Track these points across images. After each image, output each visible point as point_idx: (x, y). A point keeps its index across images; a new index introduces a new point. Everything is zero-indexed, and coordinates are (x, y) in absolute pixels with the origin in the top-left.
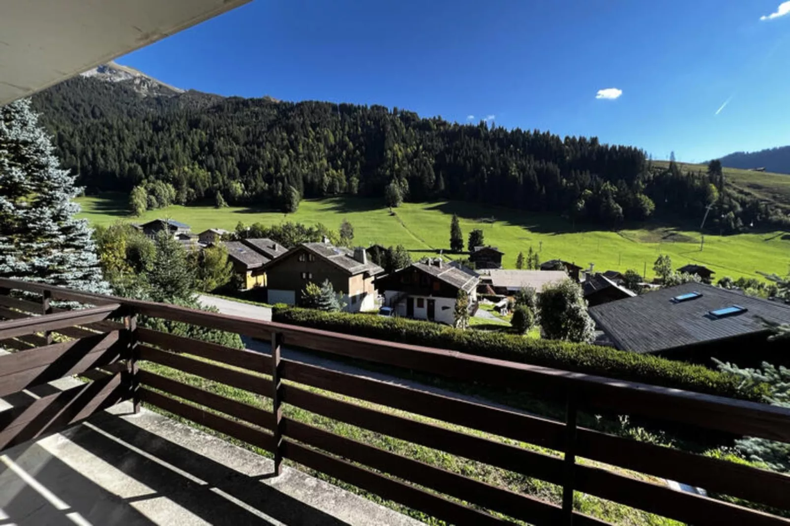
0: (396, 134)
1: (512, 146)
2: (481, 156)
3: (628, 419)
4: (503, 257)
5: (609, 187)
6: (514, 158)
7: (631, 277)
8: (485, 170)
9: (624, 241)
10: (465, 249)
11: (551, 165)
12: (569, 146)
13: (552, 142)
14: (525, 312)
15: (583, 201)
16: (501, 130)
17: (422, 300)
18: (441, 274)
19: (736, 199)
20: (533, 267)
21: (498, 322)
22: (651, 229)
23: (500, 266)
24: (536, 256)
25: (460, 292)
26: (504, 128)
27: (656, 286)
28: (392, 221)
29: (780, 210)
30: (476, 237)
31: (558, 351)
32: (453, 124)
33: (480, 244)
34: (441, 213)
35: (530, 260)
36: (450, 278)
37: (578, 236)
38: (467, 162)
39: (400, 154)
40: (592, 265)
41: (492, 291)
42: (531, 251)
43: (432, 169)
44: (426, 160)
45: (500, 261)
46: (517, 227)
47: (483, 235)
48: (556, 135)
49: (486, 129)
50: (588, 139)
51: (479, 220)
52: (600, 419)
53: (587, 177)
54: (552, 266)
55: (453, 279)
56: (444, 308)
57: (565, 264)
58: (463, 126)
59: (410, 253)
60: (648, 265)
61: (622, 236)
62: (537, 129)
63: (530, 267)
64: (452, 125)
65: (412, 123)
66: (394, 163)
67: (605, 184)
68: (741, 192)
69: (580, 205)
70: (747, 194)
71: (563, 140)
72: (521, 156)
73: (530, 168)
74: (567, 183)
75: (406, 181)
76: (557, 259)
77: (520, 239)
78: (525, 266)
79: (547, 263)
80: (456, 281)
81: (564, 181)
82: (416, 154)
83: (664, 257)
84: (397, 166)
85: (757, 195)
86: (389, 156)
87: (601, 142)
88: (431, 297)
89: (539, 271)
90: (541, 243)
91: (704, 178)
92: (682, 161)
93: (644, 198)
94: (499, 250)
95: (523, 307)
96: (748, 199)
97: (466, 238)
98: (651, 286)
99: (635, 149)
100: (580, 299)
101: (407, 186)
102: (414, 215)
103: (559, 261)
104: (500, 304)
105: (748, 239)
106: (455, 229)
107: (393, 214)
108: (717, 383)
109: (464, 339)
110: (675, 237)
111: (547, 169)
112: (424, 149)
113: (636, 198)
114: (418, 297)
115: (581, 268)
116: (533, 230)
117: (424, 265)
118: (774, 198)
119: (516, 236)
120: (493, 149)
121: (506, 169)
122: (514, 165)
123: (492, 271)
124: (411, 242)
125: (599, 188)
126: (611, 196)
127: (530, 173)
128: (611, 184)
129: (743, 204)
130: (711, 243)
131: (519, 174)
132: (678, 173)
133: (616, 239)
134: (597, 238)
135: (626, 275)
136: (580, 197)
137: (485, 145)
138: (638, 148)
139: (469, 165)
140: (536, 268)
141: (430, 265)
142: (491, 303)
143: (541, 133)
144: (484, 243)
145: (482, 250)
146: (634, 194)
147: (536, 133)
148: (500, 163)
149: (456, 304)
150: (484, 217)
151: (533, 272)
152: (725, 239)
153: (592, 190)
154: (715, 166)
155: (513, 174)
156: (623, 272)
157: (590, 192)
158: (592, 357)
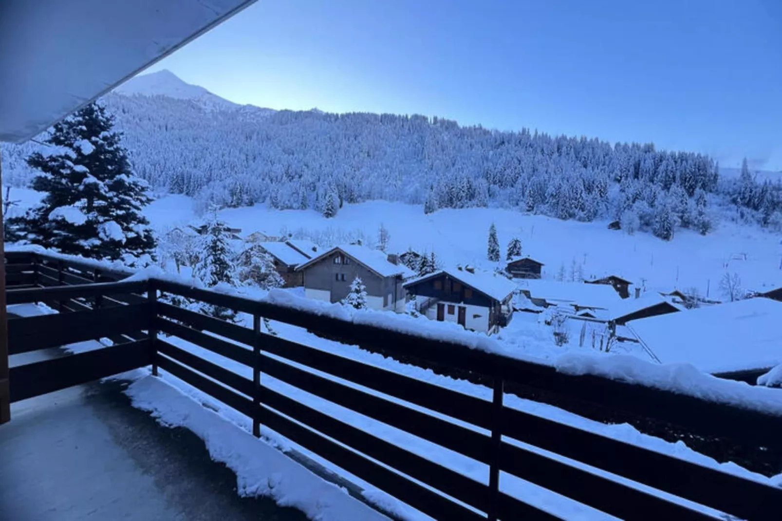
4: (543, 268)
12: (620, 153)
13: (600, 148)
16: (544, 136)
17: (454, 307)
23: (539, 276)
24: (580, 268)
26: (548, 135)
32: (494, 131)
33: (518, 254)
35: (573, 272)
42: (574, 263)
45: (539, 271)
47: (522, 245)
48: (605, 141)
49: (528, 136)
50: (642, 145)
56: (476, 316)
58: (504, 133)
62: (584, 136)
71: (613, 146)
78: (567, 279)
83: (732, 275)
87: (658, 149)
88: (462, 305)
94: (538, 261)
106: (492, 238)
114: (449, 303)
115: (631, 283)
123: (530, 281)
132: (752, 182)
138: (703, 154)
141: (463, 272)
143: (589, 140)
144: (523, 253)
145: (520, 261)
147: (583, 140)
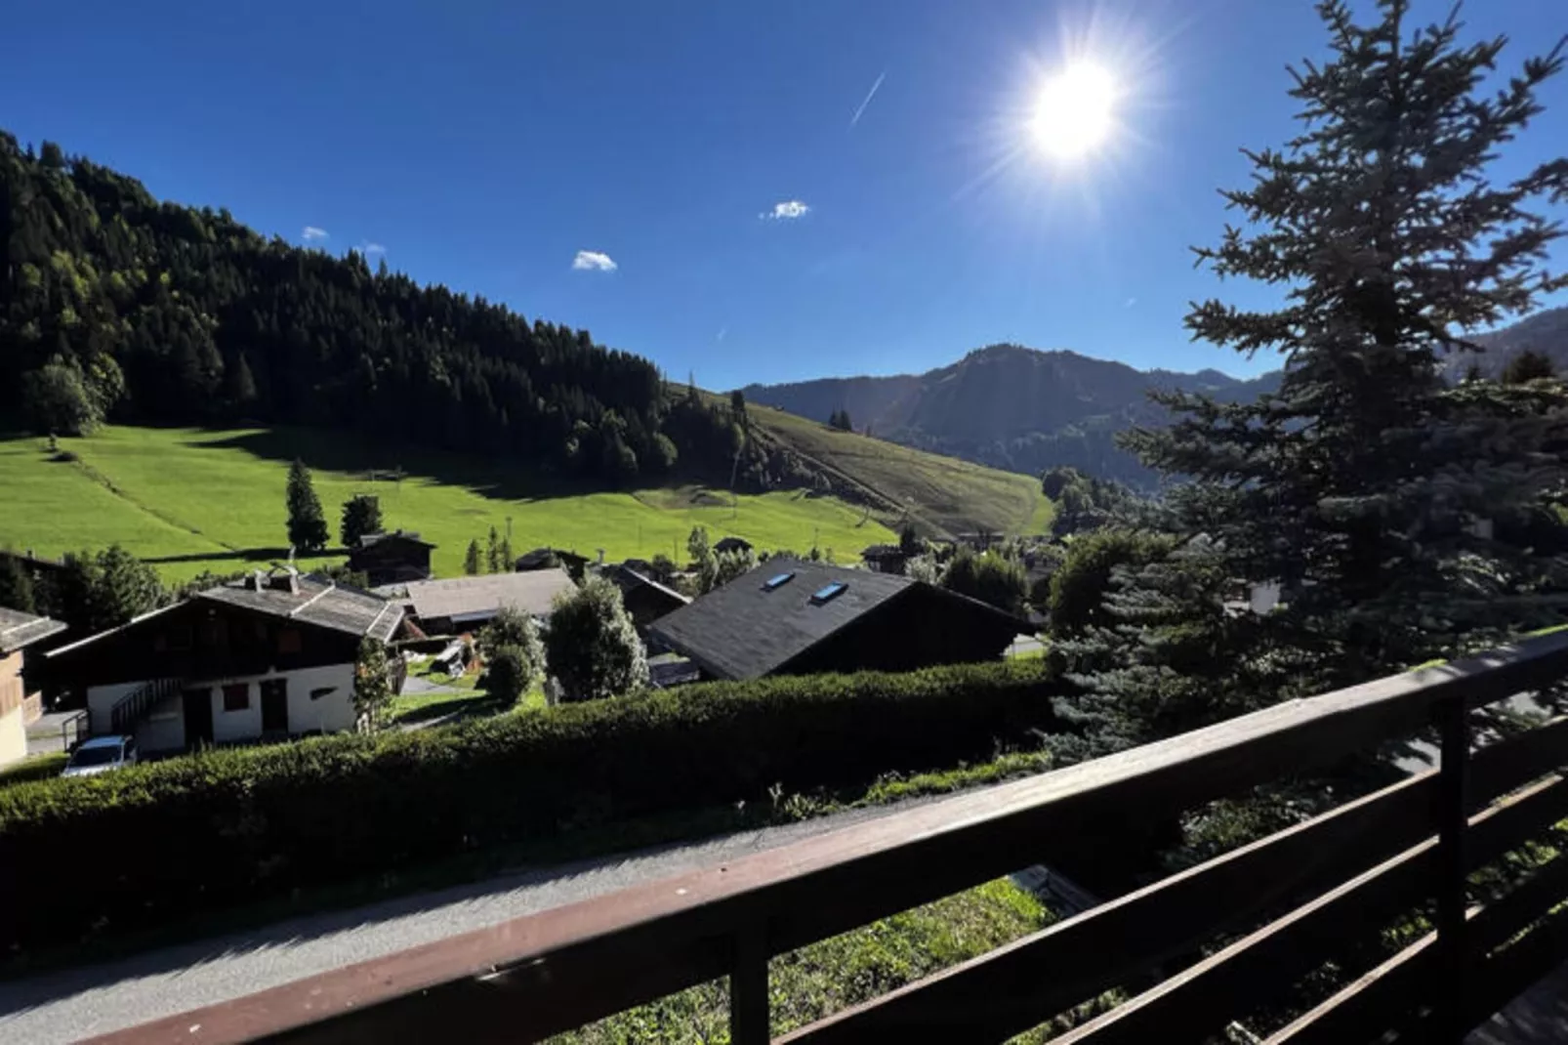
0: (59, 223)
1: (430, 319)
2: (358, 329)
3: (781, 788)
4: (433, 554)
5: (613, 418)
6: (439, 347)
7: (661, 565)
8: (370, 362)
9: (642, 509)
10: (335, 542)
11: (514, 368)
12: (544, 340)
13: (511, 326)
14: (514, 658)
15: (577, 441)
16: (402, 281)
17: (243, 687)
18: (299, 609)
19: (761, 445)
20: (501, 566)
21: (450, 694)
22: (675, 487)
23: (428, 572)
24: (505, 545)
25: (366, 644)
26: (410, 280)
27: (693, 575)
28: (64, 475)
29: (801, 463)
30: (360, 515)
31: (652, 712)
32: (269, 238)
33: (373, 528)
34: (248, 456)
35: (494, 554)
36: (328, 615)
37: (573, 503)
38: (322, 340)
39: (79, 282)
40: (601, 552)
41: (418, 630)
42: (493, 536)
43: (210, 345)
44: (187, 318)
45: (426, 561)
46: (454, 489)
47: (380, 508)
48: (518, 314)
49: (365, 270)
50: (574, 332)
51: (366, 475)
52: (744, 807)
53: (579, 400)
54: (535, 562)
55: (338, 616)
56: (316, 694)
57: (561, 555)
58: (298, 251)
59: (151, 566)
60: (679, 544)
61: (638, 500)
62: (482, 296)
63: (494, 569)
64: (267, 241)
65: (125, 205)
66: (57, 306)
67: (607, 414)
68: (765, 437)
69: (572, 448)
70: (772, 440)
71: (531, 326)
72: (453, 345)
73: (474, 370)
74: (545, 406)
75: (112, 363)
76: (545, 547)
77: (467, 512)
78: (486, 568)
79: (527, 557)
80: (347, 619)
81: (541, 401)
82: (147, 292)
83: (699, 530)
84: (69, 315)
85: (780, 440)
86: (36, 283)
87: (596, 341)
88: (273, 674)
89: (513, 575)
90: (509, 519)
91: (728, 414)
92: (704, 388)
93: (663, 439)
94: (423, 539)
95: (509, 649)
96: (772, 446)
97: (333, 517)
98: (687, 575)
99: (645, 361)
100: (620, 612)
101: (120, 380)
102: (153, 460)
103: (548, 551)
104: (445, 656)
105: (778, 499)
106: (299, 497)
107: (65, 458)
108: (856, 690)
109: (448, 751)
110: (705, 499)
111: (508, 376)
112: (175, 284)
113: (652, 440)
114: (226, 682)
115: (587, 560)
116: (490, 495)
117: (243, 593)
118: (795, 446)
119: (457, 507)
120: (387, 317)
121: (421, 367)
122: (439, 360)
123: (413, 586)
124: (149, 536)
125: (598, 420)
126: (617, 435)
127: (476, 381)
128: (617, 415)
129: (769, 452)
130: (744, 506)
131: (452, 380)
132: (699, 404)
133: (632, 506)
134: (604, 506)
135: (655, 563)
136: (572, 433)
137: (366, 308)
138: (648, 360)
139: (325, 345)
140: (508, 568)
141: (260, 590)
142: (420, 658)
143: (490, 304)
144: (384, 526)
145: (380, 543)
146: (650, 431)
147: (480, 304)
148: (406, 354)
149: (358, 677)
150: (375, 468)
151: (503, 577)
152: (756, 499)
153: (588, 423)
154: (737, 397)
155: (439, 377)
156: (649, 559)
157: (585, 424)
158: (708, 705)
